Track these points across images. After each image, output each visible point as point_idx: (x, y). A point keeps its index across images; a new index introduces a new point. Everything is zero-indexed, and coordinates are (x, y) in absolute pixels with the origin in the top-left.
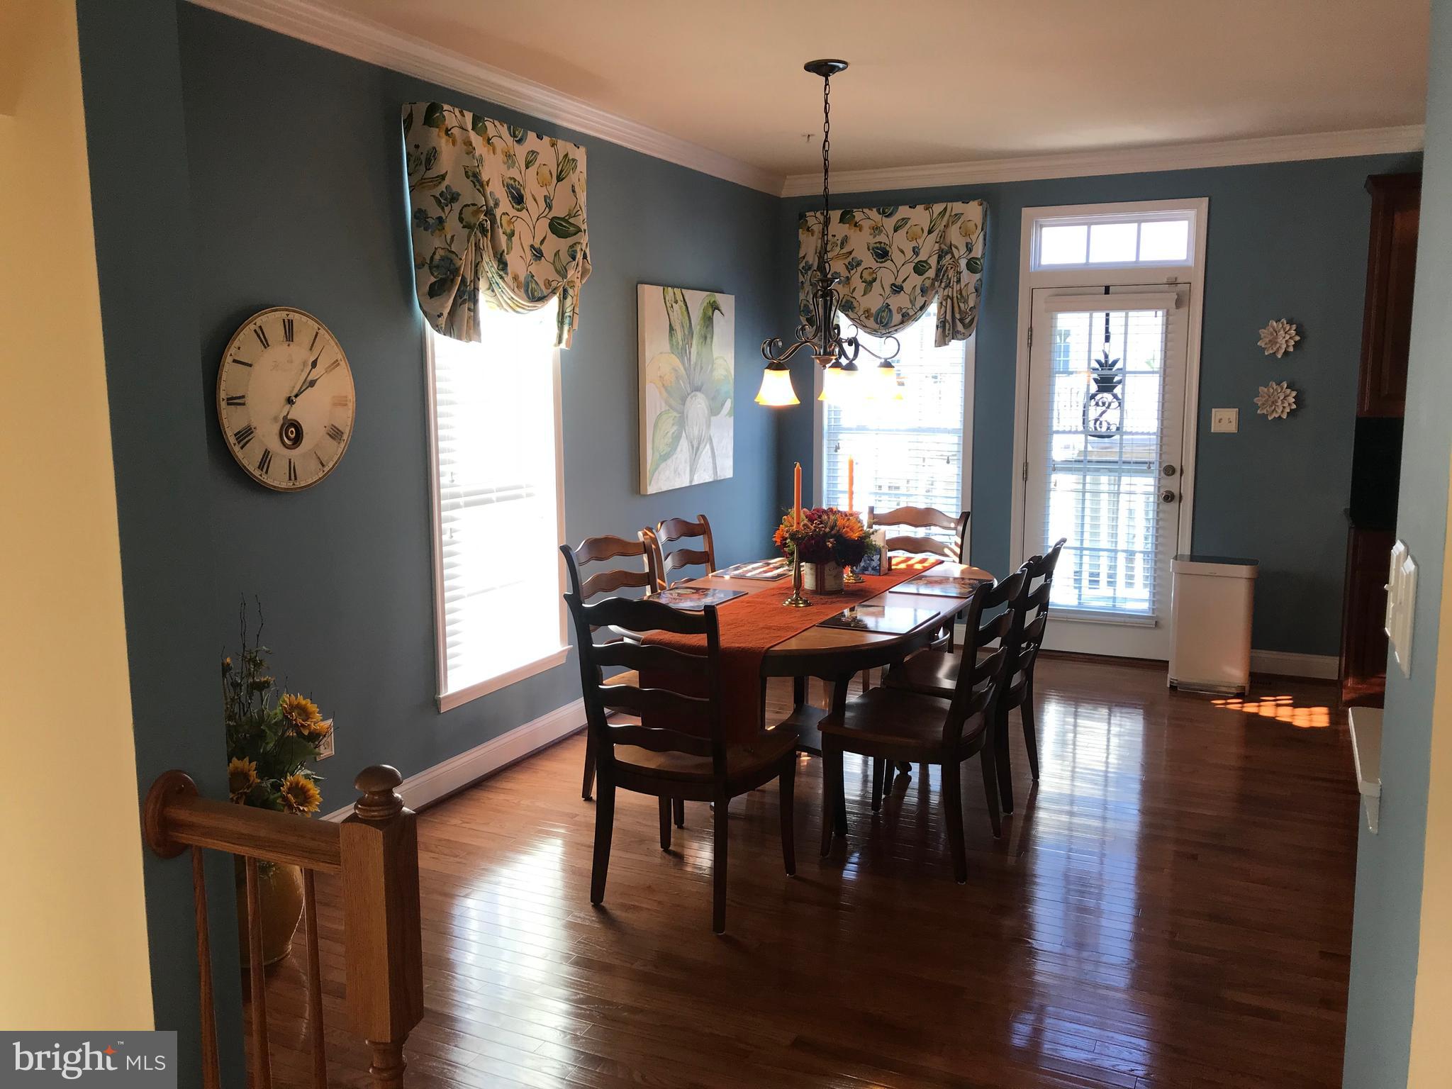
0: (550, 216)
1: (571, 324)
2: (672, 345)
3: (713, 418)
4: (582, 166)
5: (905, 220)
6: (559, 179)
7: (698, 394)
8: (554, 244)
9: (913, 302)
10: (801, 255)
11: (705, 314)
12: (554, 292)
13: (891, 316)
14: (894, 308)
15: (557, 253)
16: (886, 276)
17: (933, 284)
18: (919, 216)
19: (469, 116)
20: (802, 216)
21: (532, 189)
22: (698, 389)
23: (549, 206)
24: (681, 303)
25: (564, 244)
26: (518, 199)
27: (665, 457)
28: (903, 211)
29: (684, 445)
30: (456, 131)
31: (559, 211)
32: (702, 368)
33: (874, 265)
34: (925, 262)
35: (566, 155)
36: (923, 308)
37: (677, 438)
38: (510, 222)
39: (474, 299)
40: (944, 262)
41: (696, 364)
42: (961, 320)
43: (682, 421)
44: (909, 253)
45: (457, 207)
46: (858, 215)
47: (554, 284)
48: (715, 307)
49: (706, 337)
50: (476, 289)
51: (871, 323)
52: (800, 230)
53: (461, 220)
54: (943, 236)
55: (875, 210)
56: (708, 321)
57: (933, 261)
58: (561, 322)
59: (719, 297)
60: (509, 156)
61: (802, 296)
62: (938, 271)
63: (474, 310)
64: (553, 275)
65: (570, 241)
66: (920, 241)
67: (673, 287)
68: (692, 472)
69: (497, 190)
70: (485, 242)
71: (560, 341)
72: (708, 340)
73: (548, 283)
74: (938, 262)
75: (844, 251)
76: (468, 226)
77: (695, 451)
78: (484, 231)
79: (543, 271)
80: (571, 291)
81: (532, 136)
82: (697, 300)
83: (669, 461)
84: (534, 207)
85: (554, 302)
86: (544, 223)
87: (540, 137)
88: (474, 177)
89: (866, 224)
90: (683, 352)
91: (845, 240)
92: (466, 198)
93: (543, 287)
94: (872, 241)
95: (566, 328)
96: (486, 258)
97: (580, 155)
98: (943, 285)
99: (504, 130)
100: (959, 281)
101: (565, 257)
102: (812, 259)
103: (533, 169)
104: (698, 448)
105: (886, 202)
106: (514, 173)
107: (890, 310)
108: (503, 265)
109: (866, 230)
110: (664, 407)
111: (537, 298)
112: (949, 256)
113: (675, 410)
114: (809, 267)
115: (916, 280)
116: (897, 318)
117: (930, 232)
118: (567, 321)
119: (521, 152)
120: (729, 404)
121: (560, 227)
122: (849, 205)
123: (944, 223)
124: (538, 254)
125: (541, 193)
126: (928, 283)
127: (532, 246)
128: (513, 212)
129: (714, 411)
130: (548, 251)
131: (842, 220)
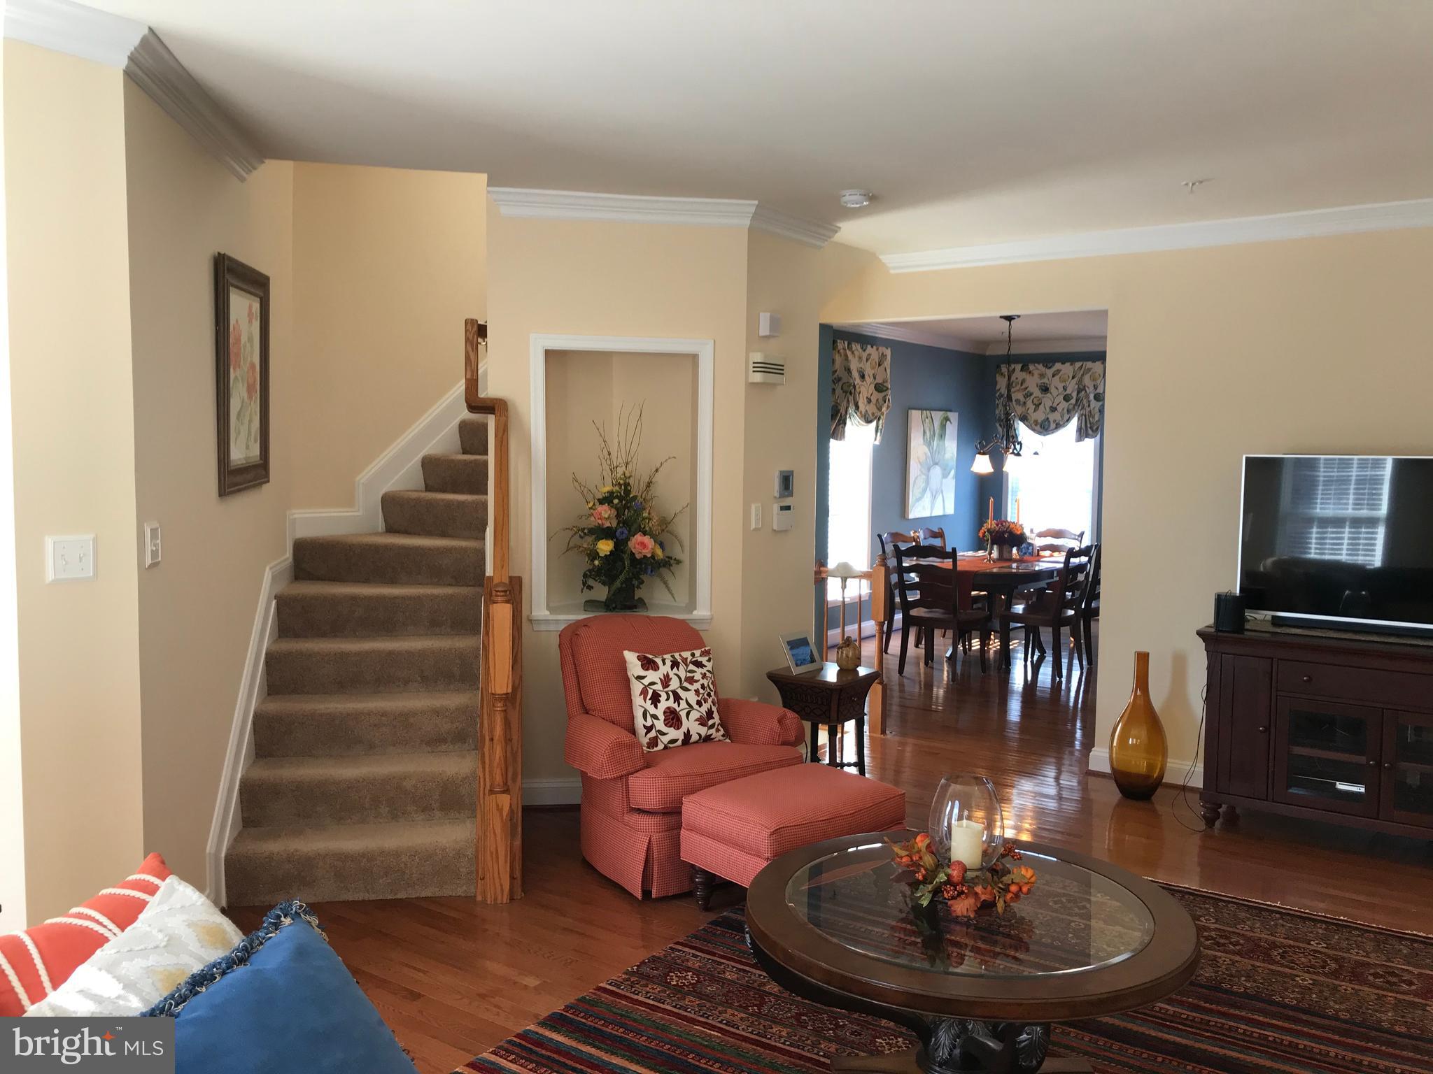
0: (875, 383)
1: (881, 432)
2: (924, 441)
3: (944, 480)
4: (889, 358)
5: (1059, 371)
6: (879, 365)
7: (937, 466)
8: (876, 396)
9: (1062, 417)
10: (997, 388)
11: (941, 423)
12: (876, 418)
13: (1049, 426)
14: (1051, 420)
15: (877, 400)
16: (1047, 401)
17: (1074, 407)
18: (1067, 369)
19: (846, 343)
20: (999, 367)
21: (869, 372)
22: (937, 464)
23: (875, 378)
24: (929, 418)
25: (881, 395)
26: (863, 377)
27: (919, 500)
28: (1058, 366)
29: (928, 494)
30: (842, 351)
31: (879, 380)
32: (939, 453)
33: (1040, 395)
34: (1070, 395)
35: (883, 354)
36: (1068, 420)
37: (925, 490)
38: (859, 387)
39: (845, 424)
40: (1080, 395)
41: (936, 450)
42: (1091, 428)
43: (927, 481)
44: (1061, 389)
45: (841, 383)
46: (1031, 367)
47: (876, 415)
48: (947, 419)
49: (942, 436)
50: (846, 419)
51: (1038, 428)
52: (997, 375)
53: (842, 389)
54: (1080, 380)
55: (1041, 364)
56: (943, 427)
57: (1074, 395)
58: (877, 431)
59: (950, 414)
60: (860, 358)
61: (997, 412)
62: (1077, 401)
63: (844, 427)
64: (875, 410)
65: (883, 394)
66: (1068, 383)
67: (926, 410)
68: (932, 508)
69: (855, 374)
70: (851, 398)
71: (875, 440)
72: (943, 436)
73: (873, 414)
74: (1077, 395)
75: (1023, 387)
76: (845, 392)
77: (934, 497)
78: (851, 393)
79: (872, 409)
80: (882, 417)
81: (869, 346)
82: (938, 416)
83: (920, 502)
84: (868, 379)
85: (874, 423)
86: (873, 386)
87: (872, 347)
88: (849, 371)
89: (1036, 373)
90: (929, 444)
91: (1023, 381)
92: (844, 380)
93: (871, 415)
94: (1040, 382)
95: (879, 434)
96: (850, 405)
97: (888, 352)
98: (1080, 408)
99: (859, 347)
100: (1089, 406)
101: (881, 401)
102: (1004, 391)
103: (869, 362)
104: (935, 496)
105: (1048, 360)
106: (861, 365)
107: (1049, 422)
108: (857, 407)
109: (1036, 375)
110: (919, 473)
111: (869, 421)
112: (1083, 392)
113: (924, 474)
114: (1002, 396)
115: (1064, 405)
116: (1053, 426)
117: (1073, 378)
118: (879, 431)
119: (864, 355)
120: (953, 472)
121: (879, 388)
122: (1026, 361)
123: (1082, 372)
124: (869, 401)
125: (871, 373)
126: (1071, 407)
127: (867, 398)
128: (860, 383)
129: (945, 476)
130: (874, 400)
131: (1022, 370)
